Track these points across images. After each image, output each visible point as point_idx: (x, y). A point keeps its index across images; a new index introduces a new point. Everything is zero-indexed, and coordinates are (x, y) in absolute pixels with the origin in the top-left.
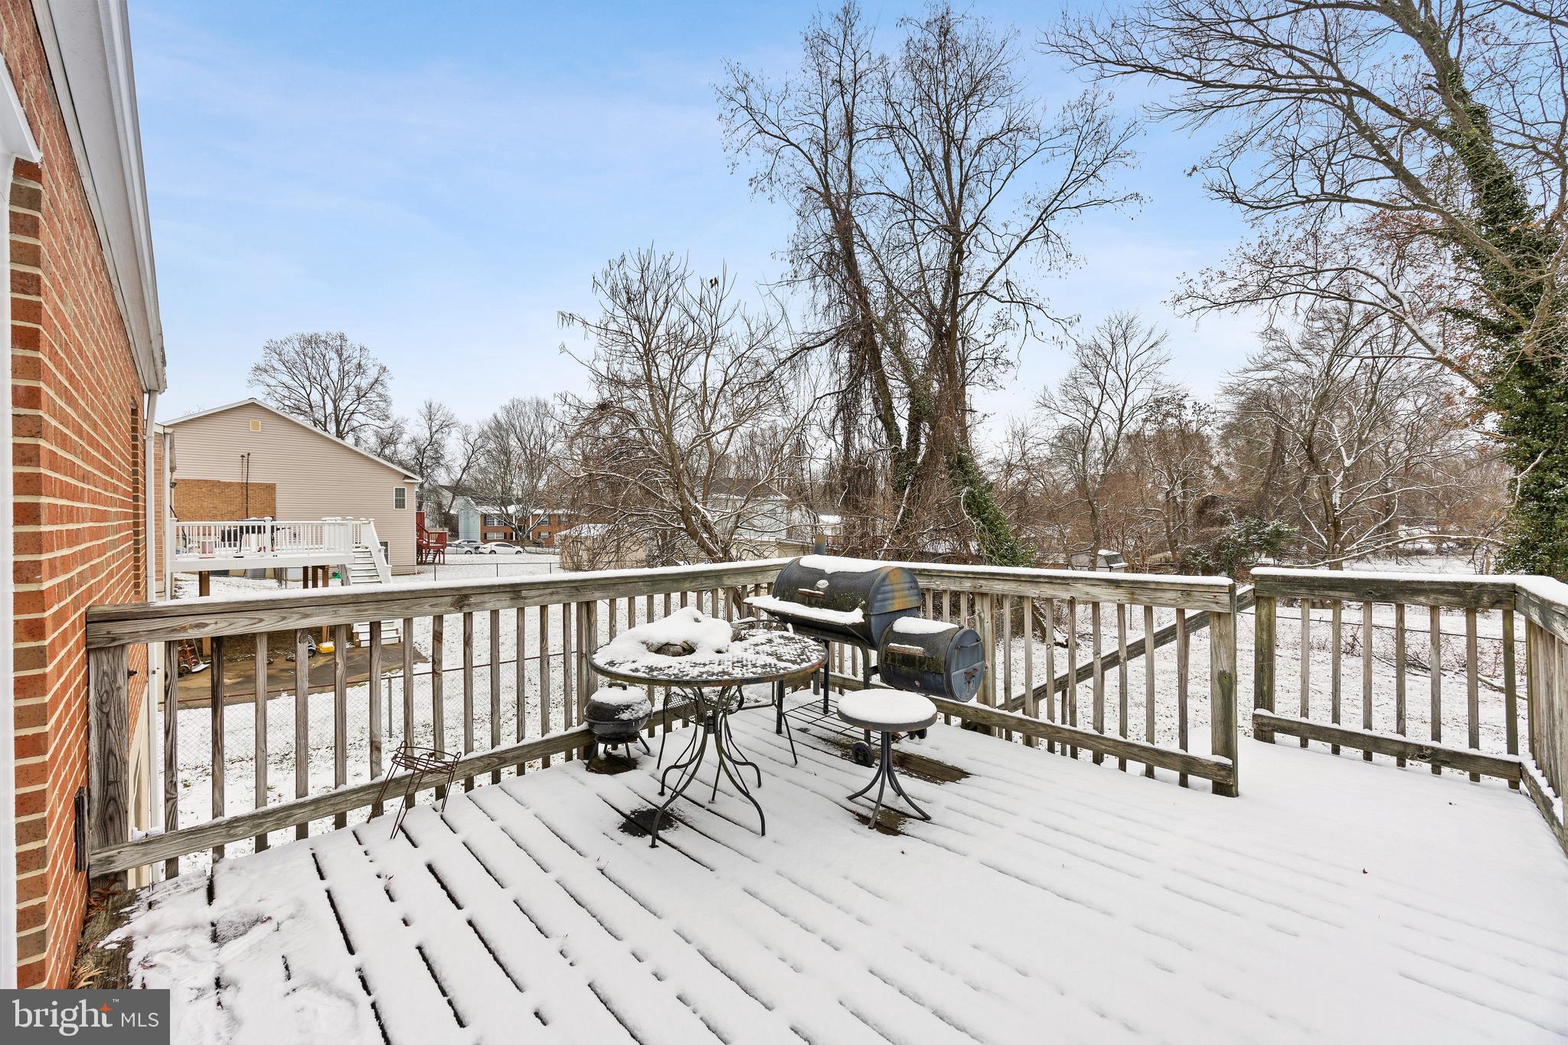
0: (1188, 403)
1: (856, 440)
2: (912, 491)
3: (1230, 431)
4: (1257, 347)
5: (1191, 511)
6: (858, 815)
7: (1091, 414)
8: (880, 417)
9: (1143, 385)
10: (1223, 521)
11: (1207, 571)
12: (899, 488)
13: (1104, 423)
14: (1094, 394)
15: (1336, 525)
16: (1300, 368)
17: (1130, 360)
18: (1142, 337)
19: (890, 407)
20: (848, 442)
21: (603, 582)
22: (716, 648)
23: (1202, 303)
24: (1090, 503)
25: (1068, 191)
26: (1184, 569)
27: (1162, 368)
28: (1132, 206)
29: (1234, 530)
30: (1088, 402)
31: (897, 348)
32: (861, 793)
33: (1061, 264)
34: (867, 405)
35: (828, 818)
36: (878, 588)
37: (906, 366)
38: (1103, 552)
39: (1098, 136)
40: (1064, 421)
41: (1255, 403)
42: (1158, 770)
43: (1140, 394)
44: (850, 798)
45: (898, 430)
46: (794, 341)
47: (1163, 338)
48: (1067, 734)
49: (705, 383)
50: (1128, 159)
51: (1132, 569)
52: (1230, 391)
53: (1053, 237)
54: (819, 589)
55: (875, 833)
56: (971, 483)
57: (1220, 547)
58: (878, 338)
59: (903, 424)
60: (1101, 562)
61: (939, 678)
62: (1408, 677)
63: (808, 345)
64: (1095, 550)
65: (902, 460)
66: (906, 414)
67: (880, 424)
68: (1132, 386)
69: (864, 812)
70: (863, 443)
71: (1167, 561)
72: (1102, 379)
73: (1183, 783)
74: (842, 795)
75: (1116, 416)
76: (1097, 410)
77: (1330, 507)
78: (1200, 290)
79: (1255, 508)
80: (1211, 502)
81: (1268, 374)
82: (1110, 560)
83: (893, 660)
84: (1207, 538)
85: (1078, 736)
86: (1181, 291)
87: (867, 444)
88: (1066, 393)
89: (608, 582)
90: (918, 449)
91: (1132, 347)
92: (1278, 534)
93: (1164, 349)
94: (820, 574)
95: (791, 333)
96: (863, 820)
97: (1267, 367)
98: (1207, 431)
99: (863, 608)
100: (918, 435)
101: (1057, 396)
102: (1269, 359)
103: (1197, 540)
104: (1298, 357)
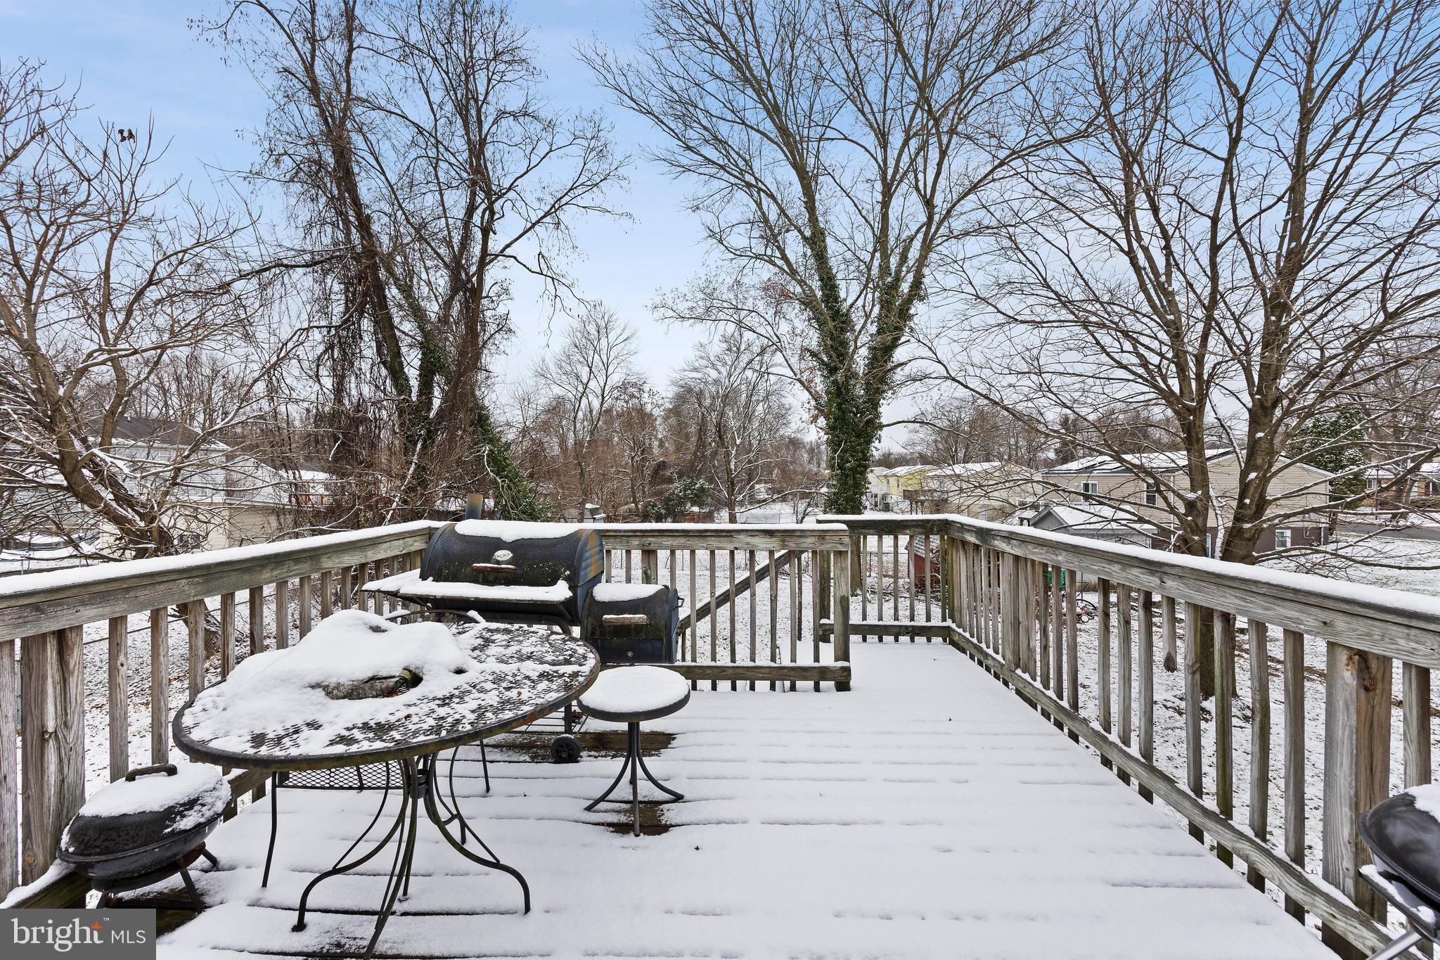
0: (646, 387)
1: (353, 385)
2: (424, 447)
3: (671, 413)
4: (691, 355)
5: (647, 472)
6: (609, 825)
7: (581, 389)
8: (384, 363)
9: (619, 369)
10: (670, 480)
11: (659, 519)
12: (410, 441)
13: (591, 397)
14: (584, 372)
15: (732, 483)
16: (714, 374)
17: (610, 348)
18: (619, 331)
19: (398, 354)
20: (339, 390)
21: (102, 588)
22: (454, 667)
23: (671, 313)
24: (579, 464)
25: (577, 192)
26: (645, 518)
27: (632, 359)
28: (626, 222)
29: (677, 487)
30: (578, 377)
31: (407, 290)
32: (603, 799)
33: (568, 253)
34: (368, 348)
35: (585, 845)
36: (582, 554)
37: (417, 313)
38: (589, 506)
39: (601, 154)
40: (558, 391)
41: (687, 395)
42: (799, 684)
43: (616, 378)
44: (589, 809)
45: (407, 380)
46: (264, 252)
47: (633, 335)
48: (731, 671)
49: (106, 274)
50: (624, 183)
51: (608, 519)
52: (674, 383)
53: (562, 227)
54: (498, 562)
55: (645, 839)
56: (491, 441)
57: (668, 499)
58: (382, 274)
59: (412, 373)
60: (588, 514)
61: (658, 644)
62: (780, 581)
63: (285, 262)
64: (583, 503)
65: (412, 414)
66: (417, 363)
67: (384, 372)
68: (611, 370)
69: (613, 818)
70: (360, 389)
71: (630, 510)
72: (590, 359)
73: (817, 689)
74: (576, 809)
75: (599, 392)
76: (586, 386)
77: (729, 471)
78: (670, 302)
79: (689, 471)
80: (662, 466)
81: (695, 375)
82: (593, 512)
83: (603, 634)
84: (661, 493)
85: (740, 671)
86: (658, 301)
87: (367, 390)
88: (561, 367)
89: (115, 586)
90: (430, 403)
91: (612, 336)
92: (702, 489)
93: (633, 345)
94: (498, 544)
95: (259, 241)
96: (621, 829)
97: (696, 370)
98: (656, 412)
99: (567, 579)
100: (431, 387)
101: (553, 368)
102: (697, 364)
103: (655, 494)
104: (714, 366)
